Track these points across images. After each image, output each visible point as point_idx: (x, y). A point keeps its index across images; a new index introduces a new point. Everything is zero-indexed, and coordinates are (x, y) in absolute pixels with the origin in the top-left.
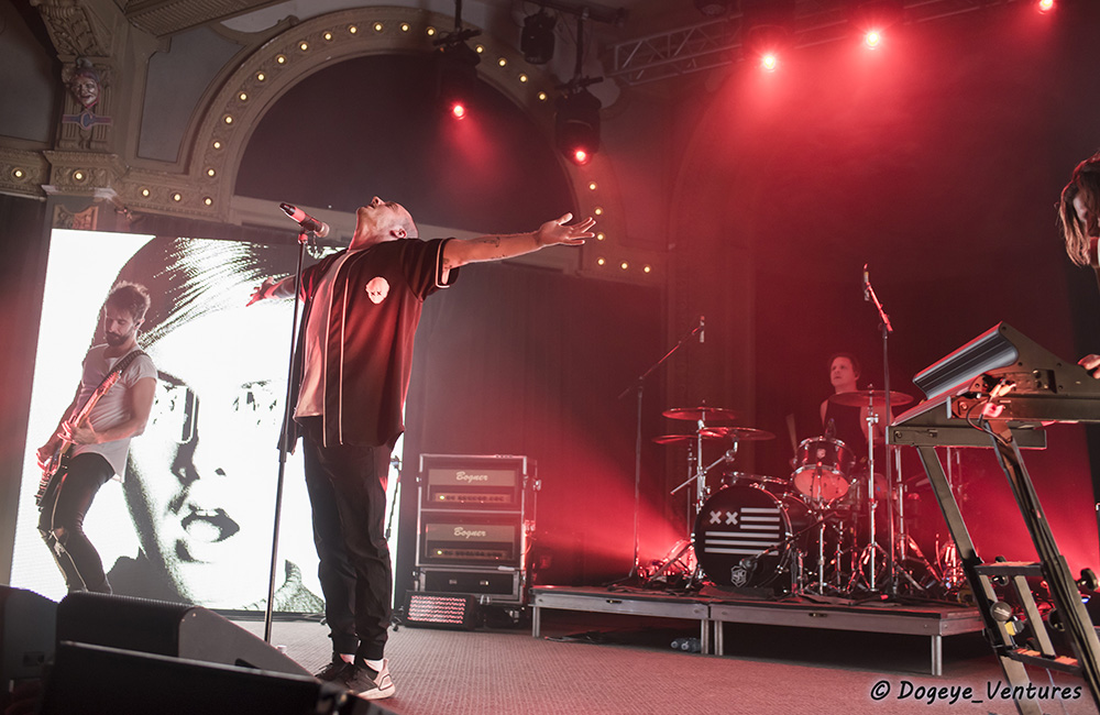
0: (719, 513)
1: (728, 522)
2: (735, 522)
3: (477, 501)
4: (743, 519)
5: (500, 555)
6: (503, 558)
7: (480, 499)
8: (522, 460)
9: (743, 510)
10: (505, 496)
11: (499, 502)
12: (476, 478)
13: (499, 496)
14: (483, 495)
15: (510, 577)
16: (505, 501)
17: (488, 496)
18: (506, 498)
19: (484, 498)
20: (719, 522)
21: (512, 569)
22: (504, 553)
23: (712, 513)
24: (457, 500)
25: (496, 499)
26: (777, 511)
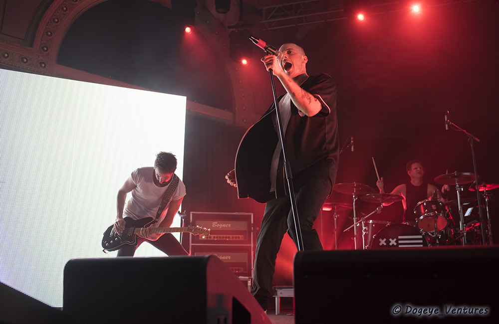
0: (385, 240)
1: (391, 244)
2: (395, 244)
3: (224, 239)
4: (400, 242)
5: (238, 270)
6: (240, 272)
7: (226, 238)
8: (251, 215)
9: (400, 237)
10: (241, 236)
11: (237, 239)
12: (224, 226)
13: (237, 236)
14: (227, 236)
15: (246, 282)
16: (241, 239)
17: (231, 236)
18: (241, 237)
19: (229, 238)
20: (385, 244)
21: (247, 278)
22: (242, 269)
23: (380, 240)
24: (212, 239)
25: (236, 238)
26: (421, 237)
